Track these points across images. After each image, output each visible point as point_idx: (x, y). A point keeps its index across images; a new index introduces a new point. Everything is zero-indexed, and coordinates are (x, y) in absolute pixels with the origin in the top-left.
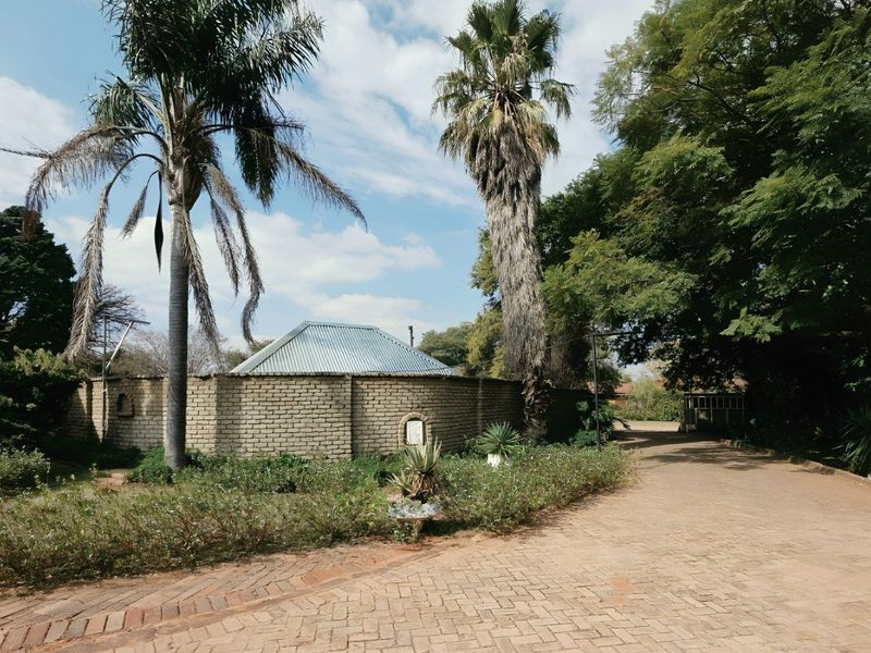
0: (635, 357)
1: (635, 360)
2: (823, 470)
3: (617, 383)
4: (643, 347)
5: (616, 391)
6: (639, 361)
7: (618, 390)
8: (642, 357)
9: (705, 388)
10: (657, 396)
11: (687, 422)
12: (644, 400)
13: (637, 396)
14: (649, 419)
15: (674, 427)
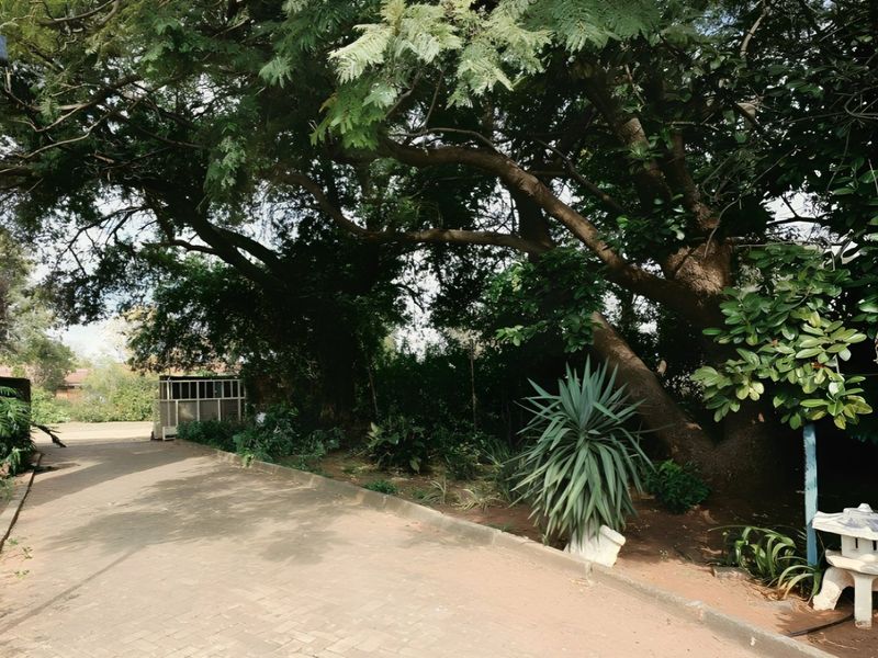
0: (83, 311)
1: (83, 318)
2: (453, 529)
3: (68, 366)
4: (96, 295)
5: (67, 379)
6: (90, 319)
7: (70, 378)
8: (93, 311)
9: (188, 368)
10: (123, 384)
11: (164, 423)
12: (104, 390)
13: (95, 386)
14: (113, 420)
15: (144, 430)
